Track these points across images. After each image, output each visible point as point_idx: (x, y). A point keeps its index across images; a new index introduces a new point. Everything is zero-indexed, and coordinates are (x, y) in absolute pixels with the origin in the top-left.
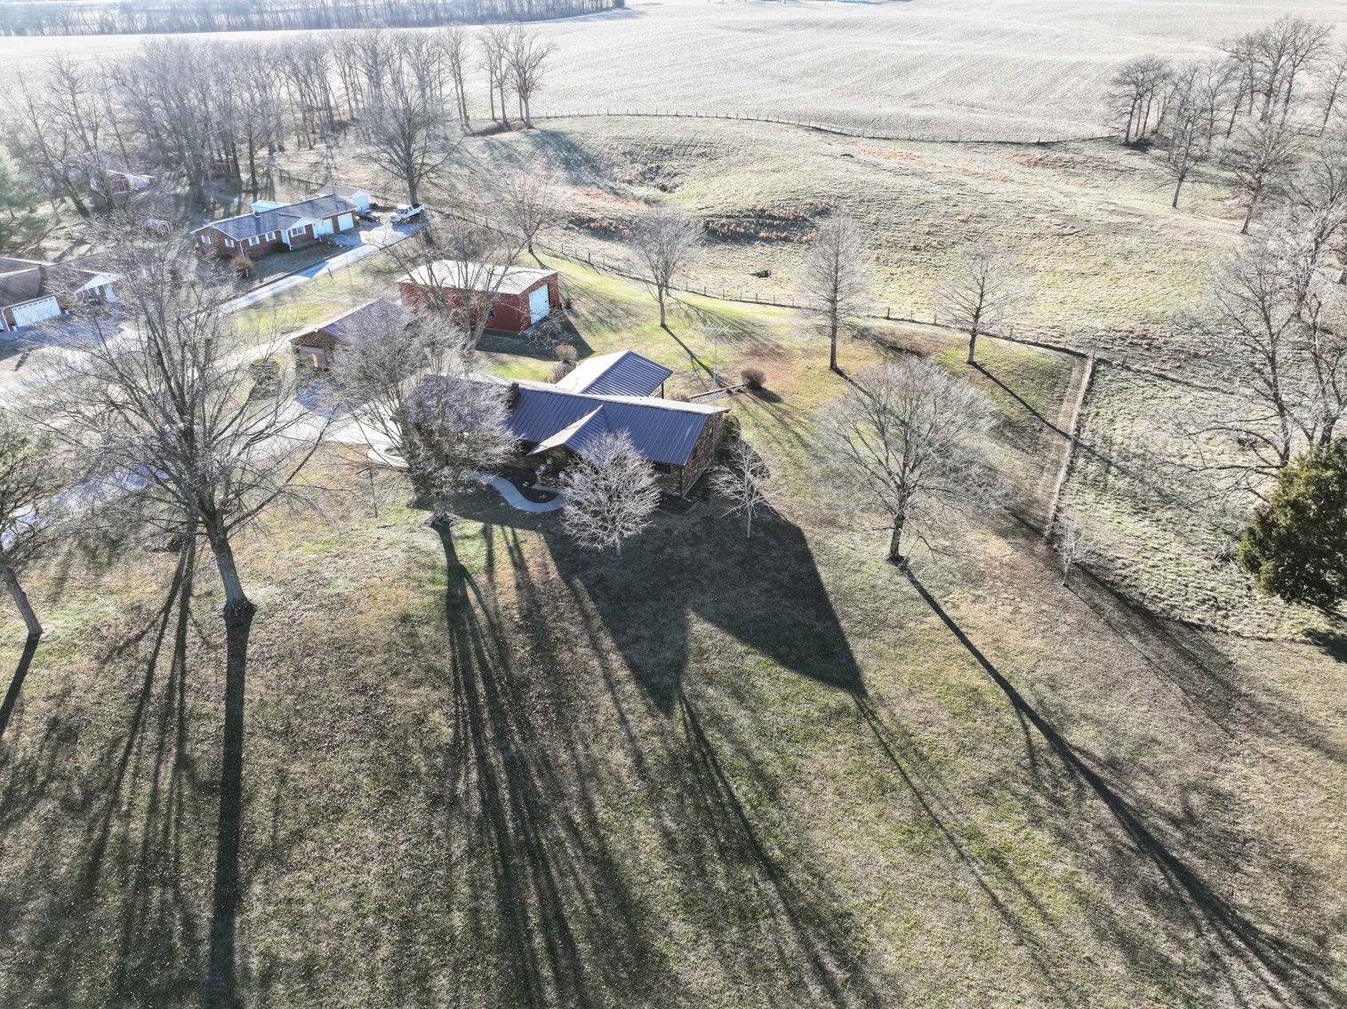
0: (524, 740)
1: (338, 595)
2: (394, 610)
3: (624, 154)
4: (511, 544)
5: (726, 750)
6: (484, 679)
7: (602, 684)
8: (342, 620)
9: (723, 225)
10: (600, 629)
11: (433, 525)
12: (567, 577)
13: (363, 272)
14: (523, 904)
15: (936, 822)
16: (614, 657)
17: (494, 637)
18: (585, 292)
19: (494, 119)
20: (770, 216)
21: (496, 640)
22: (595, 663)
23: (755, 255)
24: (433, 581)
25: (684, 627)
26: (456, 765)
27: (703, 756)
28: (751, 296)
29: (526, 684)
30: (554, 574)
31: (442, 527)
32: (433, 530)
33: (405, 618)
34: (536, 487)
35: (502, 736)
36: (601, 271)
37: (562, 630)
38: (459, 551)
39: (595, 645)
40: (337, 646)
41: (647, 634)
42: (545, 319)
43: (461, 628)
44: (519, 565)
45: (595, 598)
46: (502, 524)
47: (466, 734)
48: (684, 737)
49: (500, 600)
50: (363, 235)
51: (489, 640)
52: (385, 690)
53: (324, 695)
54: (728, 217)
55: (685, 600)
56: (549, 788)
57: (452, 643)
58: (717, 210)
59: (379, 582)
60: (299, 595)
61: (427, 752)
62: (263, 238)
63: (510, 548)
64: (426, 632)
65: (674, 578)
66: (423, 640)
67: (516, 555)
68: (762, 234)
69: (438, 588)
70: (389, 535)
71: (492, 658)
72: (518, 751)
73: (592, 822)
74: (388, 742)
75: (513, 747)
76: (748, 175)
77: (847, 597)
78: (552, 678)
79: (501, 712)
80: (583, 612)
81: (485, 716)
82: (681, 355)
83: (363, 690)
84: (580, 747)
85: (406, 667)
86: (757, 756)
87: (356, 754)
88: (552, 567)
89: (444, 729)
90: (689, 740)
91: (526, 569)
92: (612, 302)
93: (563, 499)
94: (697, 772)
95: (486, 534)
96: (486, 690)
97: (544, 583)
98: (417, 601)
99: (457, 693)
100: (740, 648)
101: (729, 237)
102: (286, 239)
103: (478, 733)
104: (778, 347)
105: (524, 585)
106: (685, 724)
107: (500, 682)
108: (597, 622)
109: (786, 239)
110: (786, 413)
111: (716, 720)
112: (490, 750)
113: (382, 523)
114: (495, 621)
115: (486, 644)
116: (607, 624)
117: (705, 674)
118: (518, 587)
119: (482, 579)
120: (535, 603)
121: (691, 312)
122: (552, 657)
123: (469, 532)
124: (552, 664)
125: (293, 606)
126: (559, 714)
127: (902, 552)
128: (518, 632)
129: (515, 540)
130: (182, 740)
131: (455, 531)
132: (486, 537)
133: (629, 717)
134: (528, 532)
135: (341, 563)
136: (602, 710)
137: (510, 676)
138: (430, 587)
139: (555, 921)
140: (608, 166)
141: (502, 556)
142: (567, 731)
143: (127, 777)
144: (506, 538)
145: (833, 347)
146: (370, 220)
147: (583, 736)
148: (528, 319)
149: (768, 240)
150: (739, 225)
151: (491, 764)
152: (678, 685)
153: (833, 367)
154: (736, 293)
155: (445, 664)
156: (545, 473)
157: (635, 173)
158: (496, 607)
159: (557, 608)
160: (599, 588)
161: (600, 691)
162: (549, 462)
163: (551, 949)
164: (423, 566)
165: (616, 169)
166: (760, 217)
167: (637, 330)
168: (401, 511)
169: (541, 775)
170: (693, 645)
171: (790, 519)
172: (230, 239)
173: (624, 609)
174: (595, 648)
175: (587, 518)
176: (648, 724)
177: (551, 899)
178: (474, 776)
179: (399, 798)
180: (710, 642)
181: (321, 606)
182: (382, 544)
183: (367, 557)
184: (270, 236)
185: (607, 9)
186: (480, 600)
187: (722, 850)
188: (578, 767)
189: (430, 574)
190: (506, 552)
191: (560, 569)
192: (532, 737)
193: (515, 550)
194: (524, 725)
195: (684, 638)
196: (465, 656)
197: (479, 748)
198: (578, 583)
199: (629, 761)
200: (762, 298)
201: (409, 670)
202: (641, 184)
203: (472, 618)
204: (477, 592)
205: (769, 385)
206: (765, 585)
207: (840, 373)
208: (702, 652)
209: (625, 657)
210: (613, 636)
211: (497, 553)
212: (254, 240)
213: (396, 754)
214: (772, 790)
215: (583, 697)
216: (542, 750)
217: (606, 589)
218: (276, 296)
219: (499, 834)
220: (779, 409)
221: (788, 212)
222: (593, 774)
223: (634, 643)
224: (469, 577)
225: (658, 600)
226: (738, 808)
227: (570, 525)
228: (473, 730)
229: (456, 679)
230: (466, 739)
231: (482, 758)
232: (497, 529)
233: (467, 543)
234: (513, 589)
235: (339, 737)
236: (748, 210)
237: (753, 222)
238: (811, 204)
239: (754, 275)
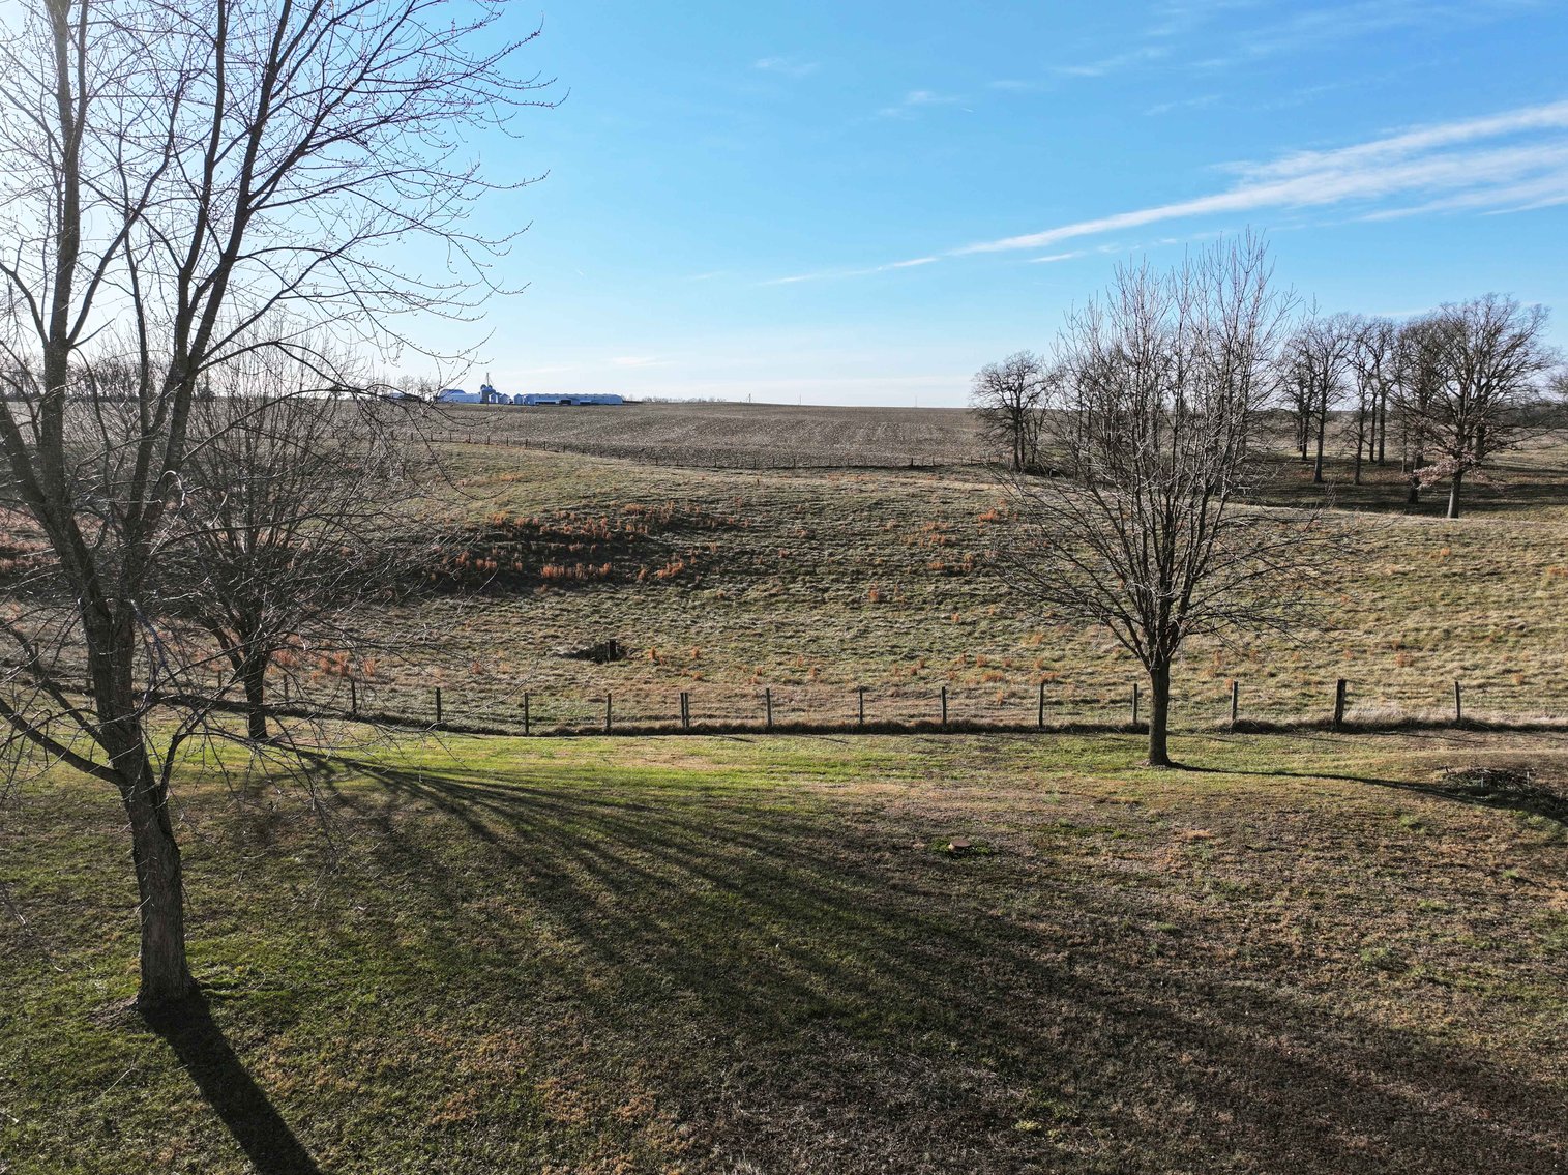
20: (553, 536)
23: (548, 614)
68: (547, 570)
109: (616, 580)
149: (565, 583)
166: (530, 538)
221: (597, 523)
236: (495, 527)
237: (514, 549)
238: (642, 513)
239: (575, 657)
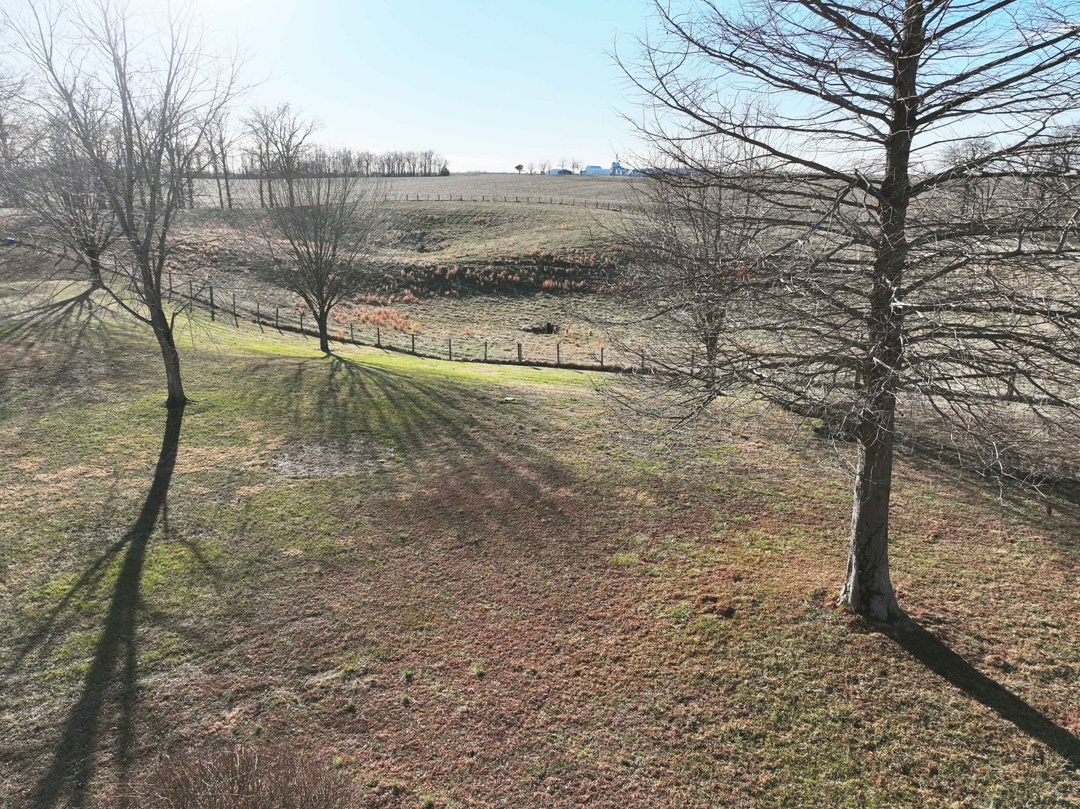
28: (512, 355)
68: (546, 283)
109: (584, 291)
149: (555, 291)
166: (545, 264)
200: (534, 357)
236: (528, 257)
237: (534, 270)
238: (620, 250)
239: (528, 331)
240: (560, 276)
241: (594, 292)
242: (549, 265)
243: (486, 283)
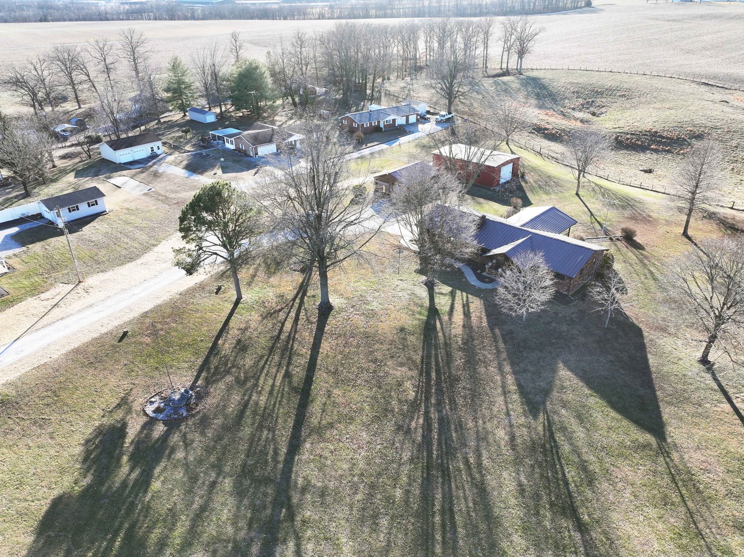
0: (451, 409)
1: (372, 310)
2: (398, 324)
3: (573, 92)
4: (465, 302)
5: (566, 448)
6: (436, 371)
7: (500, 390)
8: (371, 323)
9: (628, 139)
10: (504, 360)
11: (426, 284)
12: (492, 327)
13: (416, 146)
14: (433, 496)
15: (700, 534)
16: (510, 377)
17: (446, 350)
18: (534, 169)
19: (501, 69)
20: (660, 136)
21: (447, 352)
22: (498, 378)
23: (645, 159)
24: (420, 313)
25: (554, 371)
26: (413, 413)
27: (551, 447)
28: (637, 183)
29: (458, 380)
30: (485, 324)
31: (430, 286)
32: (425, 287)
33: (402, 329)
34: (484, 274)
35: (439, 403)
36: (546, 159)
37: (484, 355)
38: (437, 300)
39: (500, 368)
40: (367, 336)
41: (531, 369)
42: (508, 182)
43: (430, 341)
44: (467, 314)
45: (505, 342)
46: (462, 291)
47: (421, 397)
48: (542, 433)
49: (453, 331)
50: (420, 126)
51: (443, 351)
52: (385, 364)
53: (356, 359)
54: (632, 134)
55: (558, 356)
56: (459, 439)
57: (423, 348)
58: (626, 129)
59: (393, 308)
60: (354, 306)
61: (400, 401)
62: (371, 124)
63: (463, 304)
64: (412, 339)
65: (554, 341)
66: (409, 343)
67: (466, 309)
68: (652, 147)
69: (422, 317)
70: (402, 285)
71: (442, 361)
72: (447, 414)
73: (479, 465)
74: (381, 391)
75: (444, 411)
76: (651, 110)
77: (664, 377)
78: (472, 380)
79: (442, 391)
80: (497, 348)
81: (433, 391)
82: (585, 213)
83: (375, 361)
84: (481, 422)
85: (398, 355)
86: (585, 457)
87: (365, 393)
88: (485, 319)
89: (411, 392)
90: (544, 436)
91: (470, 317)
92: (549, 177)
93: (498, 283)
94: (545, 455)
95: (453, 295)
96: (436, 377)
97: (478, 327)
98: (410, 322)
99: (421, 375)
100: (587, 391)
101: (630, 146)
102: (382, 125)
103: (427, 399)
104: (649, 216)
105: (467, 326)
106: (544, 426)
107: (444, 375)
108: (504, 355)
109: (669, 151)
110: (646, 257)
111: (563, 429)
112: (432, 409)
113: (400, 278)
114: (448, 342)
115: (441, 353)
116: (509, 358)
117: (562, 400)
118: (464, 326)
119: (445, 318)
120: (471, 337)
121: (597, 188)
122: (475, 369)
123: (444, 292)
124: (474, 372)
125: (350, 311)
126: (473, 400)
127: (711, 358)
128: (459, 351)
129: (467, 301)
130: (289, 364)
131: (436, 290)
132: (452, 296)
133: (512, 413)
134: (475, 298)
135: (377, 294)
136: (497, 405)
137: (450, 373)
138: (418, 316)
139: (448, 511)
140: (562, 99)
141: (458, 307)
142: (475, 411)
143: (263, 375)
144: (462, 299)
145: (688, 222)
146: (425, 119)
147: (484, 416)
148: (499, 181)
149: (656, 151)
150: (638, 140)
151: (431, 418)
152: (544, 403)
153: (685, 234)
154: (628, 181)
155: (418, 358)
156: (491, 267)
157: (577, 104)
158: (450, 334)
159: (483, 342)
160: (508, 337)
161: (498, 394)
162: (494, 261)
163: (443, 526)
164: (416, 304)
165: (567, 101)
166: (653, 136)
167: (561, 195)
168: (411, 273)
169: (456, 431)
170: (558, 382)
171: (636, 322)
172: (356, 123)
173: (521, 352)
174: (499, 370)
175: (509, 297)
176: (522, 420)
177: (448, 499)
178: (421, 421)
179: (382, 421)
180: (569, 383)
181: (363, 314)
182: (398, 289)
183: (390, 294)
184: (375, 123)
185: (581, 8)
186: (442, 329)
187: (552, 505)
188: (478, 432)
189: (419, 309)
190: (461, 306)
191: (489, 322)
192: (456, 409)
193: (466, 306)
194: (453, 401)
195: (553, 377)
196: (429, 356)
197: (427, 407)
198: (497, 331)
199: (507, 438)
200: (645, 185)
201: (399, 357)
202: (580, 110)
203: (436, 337)
204: (441, 324)
205: (638, 239)
206: (611, 358)
207: (689, 238)
208: (563, 388)
209: (516, 379)
210: (512, 366)
211: (456, 306)
212: (367, 124)
213: (384, 398)
214: (590, 480)
215: (488, 395)
216: (459, 418)
217: (513, 338)
218: (372, 154)
219: (428, 455)
220: (642, 254)
221: (674, 134)
222: (485, 439)
223: (522, 372)
224: (439, 315)
225: (542, 352)
226: (567, 484)
227: (499, 299)
228: (425, 397)
229: (422, 367)
230: (421, 400)
231: (427, 413)
232: (458, 293)
233: (442, 297)
234: (461, 327)
235: (359, 382)
236: (646, 131)
237: (648, 139)
238: (691, 131)
239: (642, 171)
240: (659, 143)
241: (673, 153)
242: (655, 137)
243: (626, 144)
